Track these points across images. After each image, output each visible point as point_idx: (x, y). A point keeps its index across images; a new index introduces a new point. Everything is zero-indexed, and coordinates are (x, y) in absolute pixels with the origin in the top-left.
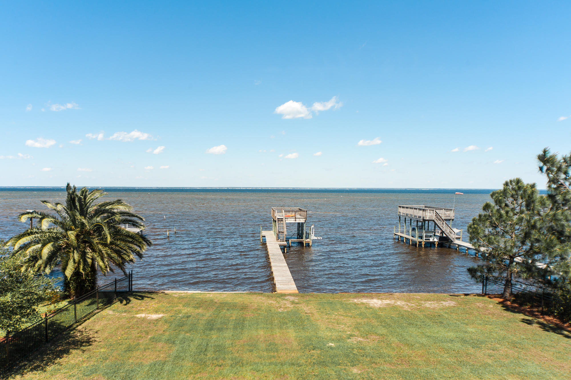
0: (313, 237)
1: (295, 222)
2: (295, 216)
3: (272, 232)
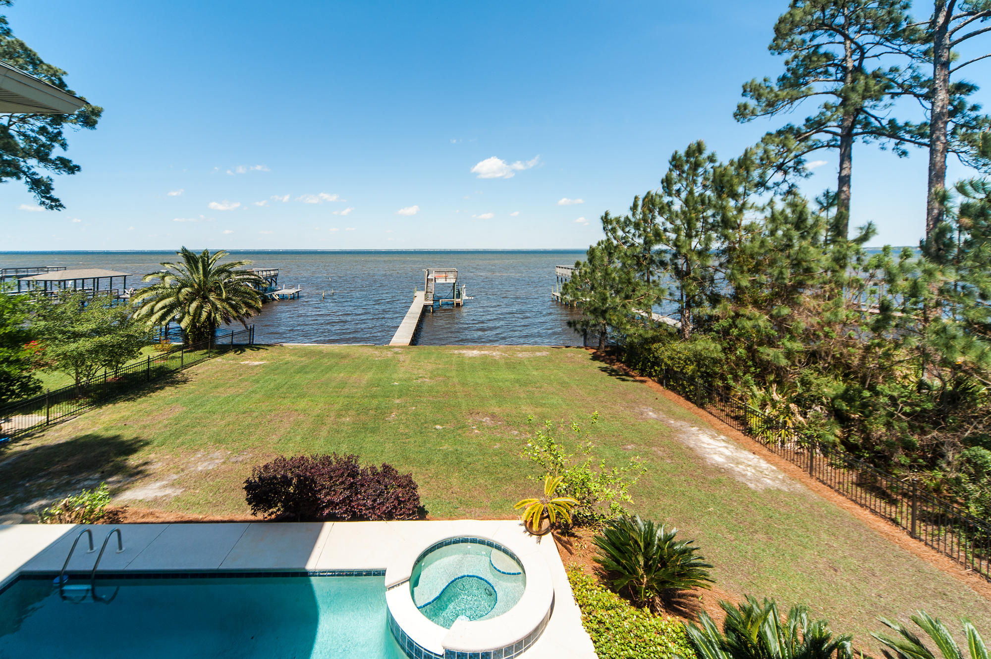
0: (464, 297)
1: (445, 282)
2: (446, 277)
3: (424, 293)
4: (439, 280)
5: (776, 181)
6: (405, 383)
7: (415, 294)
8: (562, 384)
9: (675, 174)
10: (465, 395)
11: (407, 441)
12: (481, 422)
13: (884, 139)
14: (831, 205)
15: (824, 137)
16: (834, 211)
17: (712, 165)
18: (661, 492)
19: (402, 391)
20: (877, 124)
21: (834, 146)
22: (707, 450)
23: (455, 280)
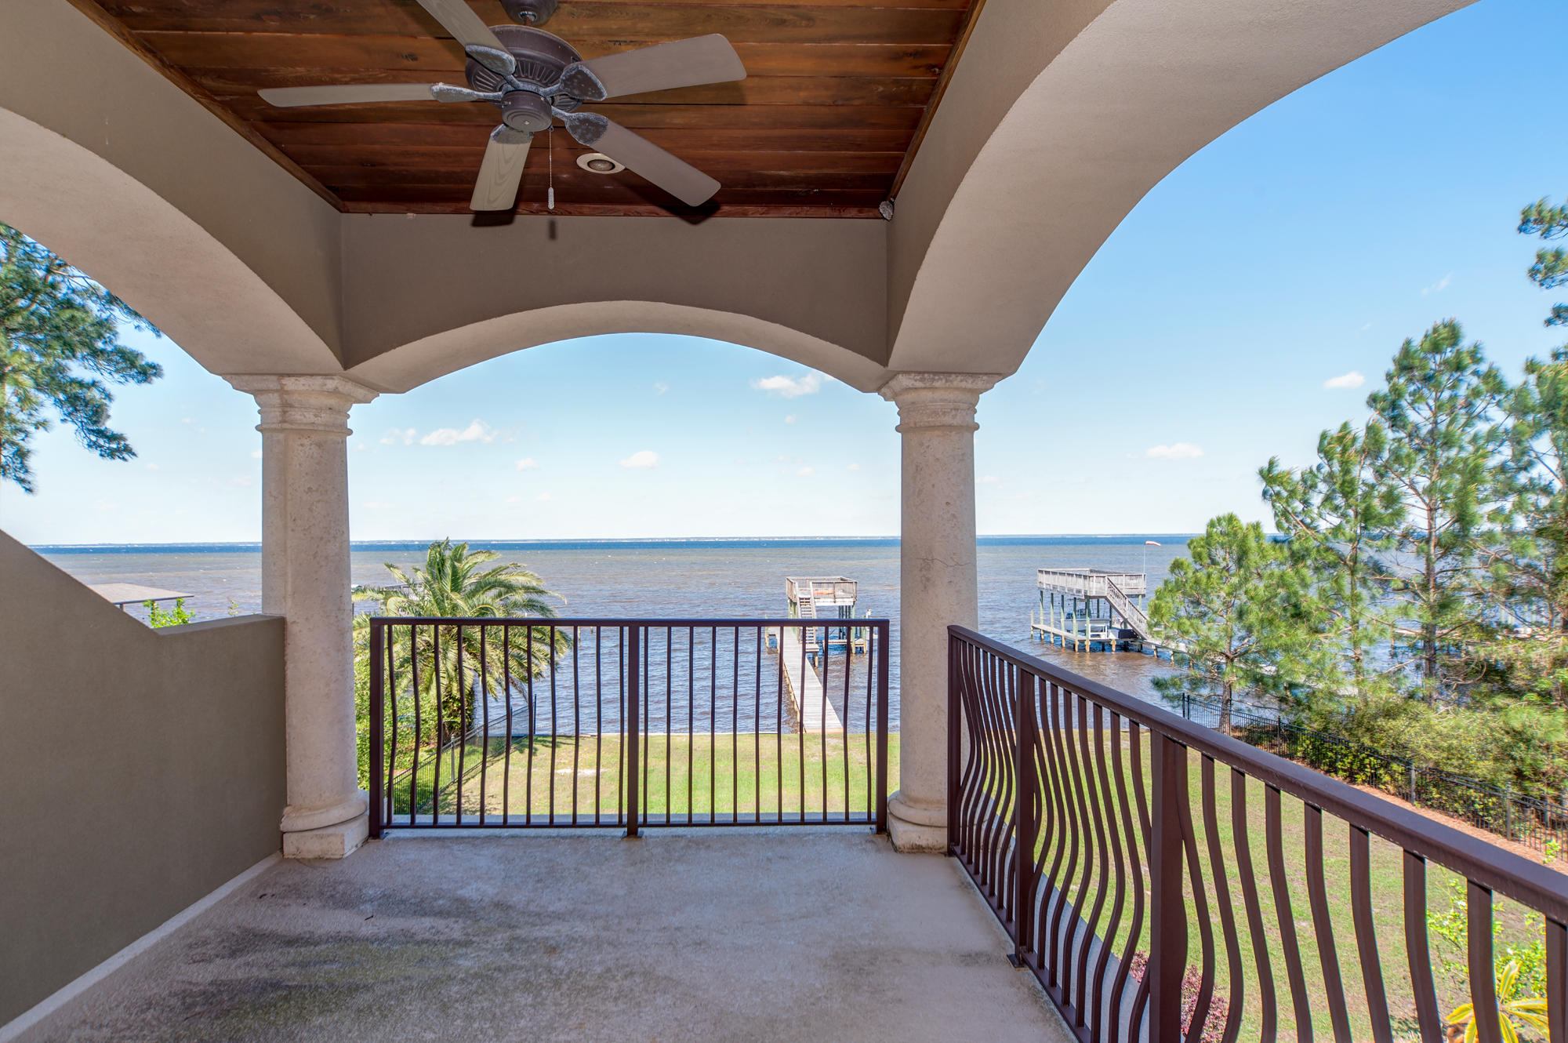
1: (833, 604)
2: (833, 593)
4: (821, 600)
23: (852, 600)
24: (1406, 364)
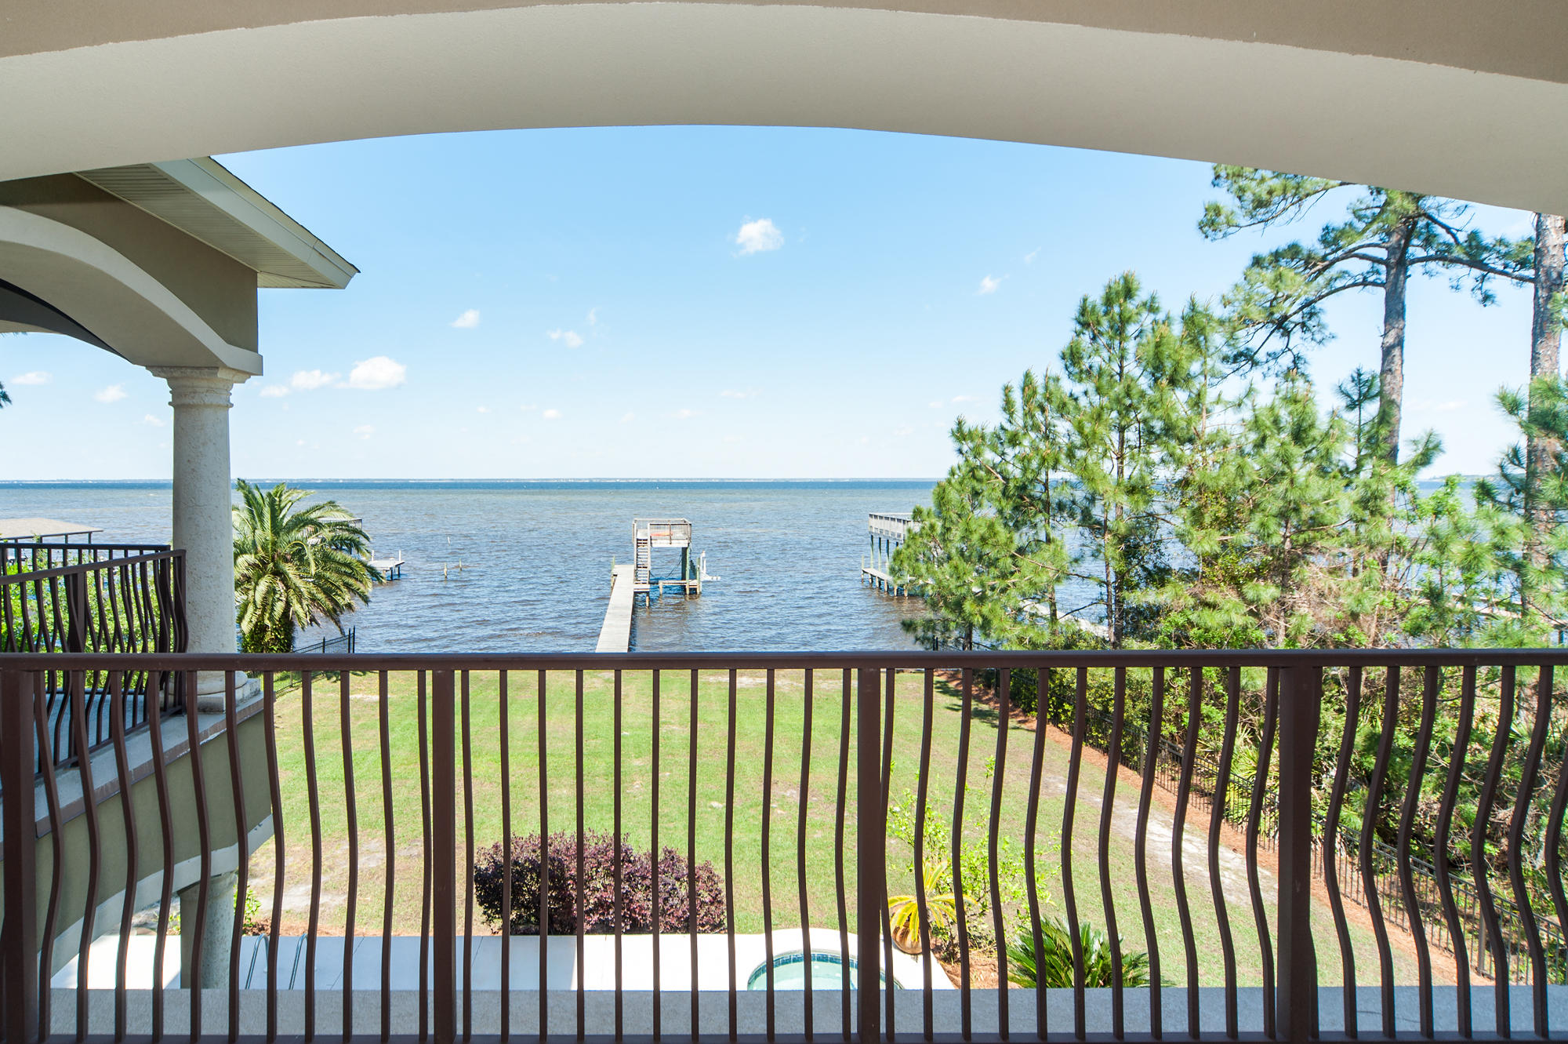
0: (703, 575)
1: (669, 546)
2: (670, 535)
3: (633, 567)
4: (659, 541)
5: (1271, 351)
6: (639, 732)
7: (614, 571)
8: (906, 735)
9: (1086, 338)
10: (748, 753)
11: (671, 825)
12: (784, 796)
13: (1460, 270)
14: (1365, 397)
15: (1357, 267)
16: (1372, 409)
17: (1152, 317)
18: (1089, 906)
19: (639, 746)
20: (1449, 239)
21: (1374, 284)
22: (1159, 844)
23: (687, 541)
24: (1085, 319)
